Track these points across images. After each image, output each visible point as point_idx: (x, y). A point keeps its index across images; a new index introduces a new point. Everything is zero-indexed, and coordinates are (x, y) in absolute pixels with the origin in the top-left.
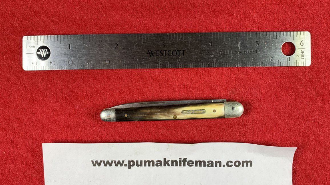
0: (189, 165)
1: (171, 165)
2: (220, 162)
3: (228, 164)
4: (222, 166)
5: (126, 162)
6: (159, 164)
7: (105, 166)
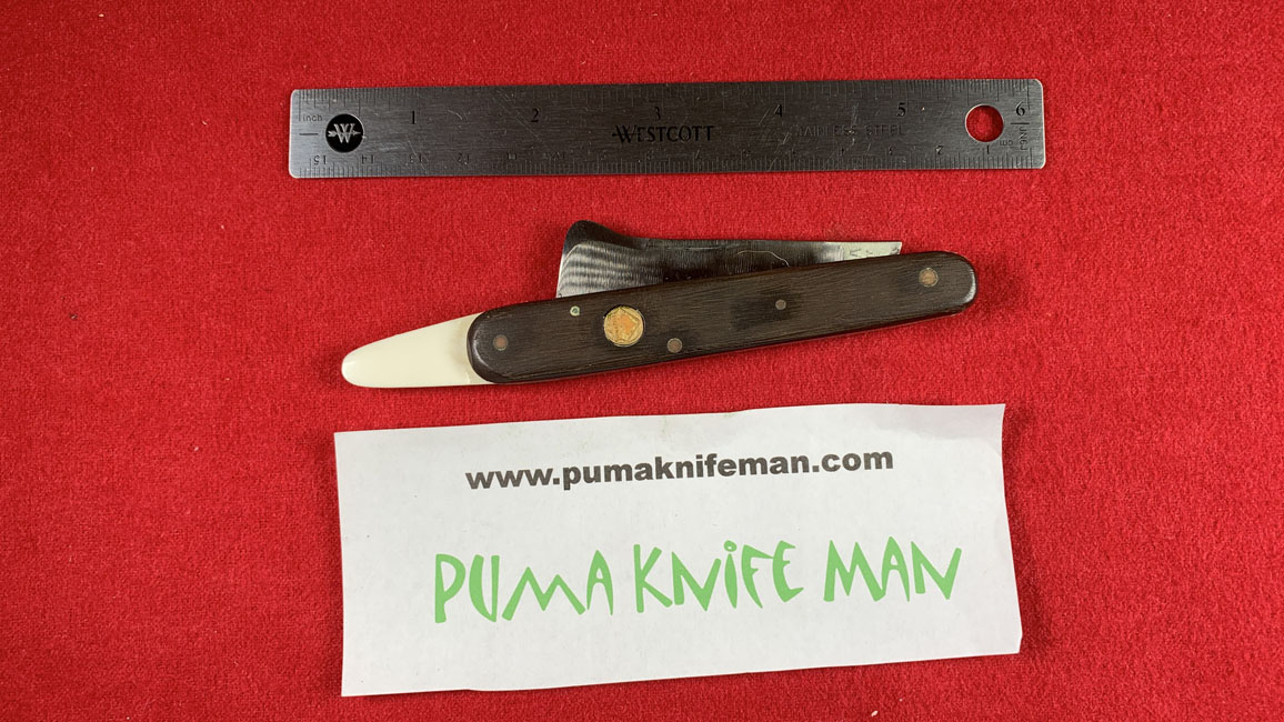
0: (723, 473)
1: (675, 474)
2: (804, 460)
3: (827, 463)
4: (811, 469)
5: (558, 474)
6: (643, 472)
7: (502, 486)
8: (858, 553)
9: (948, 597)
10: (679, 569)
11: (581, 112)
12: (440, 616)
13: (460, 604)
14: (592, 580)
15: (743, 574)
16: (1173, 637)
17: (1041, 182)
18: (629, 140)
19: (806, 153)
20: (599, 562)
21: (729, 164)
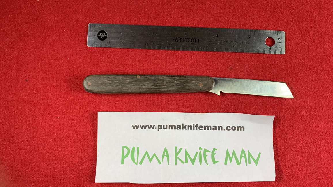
0: (200, 129)
1: (187, 129)
2: (221, 127)
3: (227, 128)
4: (223, 130)
5: (156, 126)
6: (179, 127)
7: (141, 129)
8: (234, 152)
9: (257, 165)
10: (187, 154)
11: (165, 33)
12: (123, 163)
13: (128, 159)
14: (164, 155)
15: (204, 156)
16: (314, 178)
17: (284, 58)
18: (178, 41)
19: (224, 47)
20: (166, 150)
21: (204, 48)
